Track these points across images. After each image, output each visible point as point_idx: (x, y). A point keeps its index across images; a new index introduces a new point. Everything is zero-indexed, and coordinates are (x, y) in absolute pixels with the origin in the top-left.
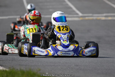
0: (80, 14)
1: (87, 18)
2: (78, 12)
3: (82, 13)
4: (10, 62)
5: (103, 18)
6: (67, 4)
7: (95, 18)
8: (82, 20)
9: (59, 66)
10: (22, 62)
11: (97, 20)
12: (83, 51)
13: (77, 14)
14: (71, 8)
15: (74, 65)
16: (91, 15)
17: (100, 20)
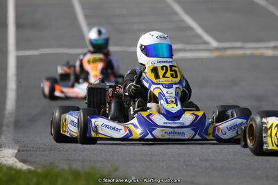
0: (214, 44)
1: (229, 52)
2: (207, 38)
3: (218, 40)
4: (46, 153)
5: (270, 53)
6: (183, 21)
7: (248, 52)
8: (218, 58)
9: (163, 161)
10: (74, 153)
11: (252, 56)
12: (215, 128)
13: (206, 43)
14: (190, 29)
15: (198, 160)
16: (238, 44)
17: (261, 57)
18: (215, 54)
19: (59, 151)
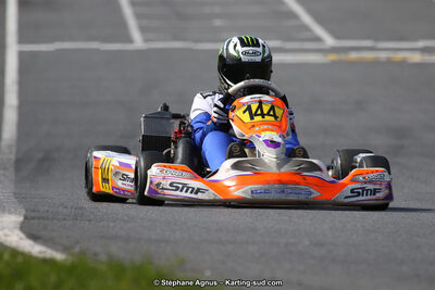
1: (353, 56)
2: (319, 31)
3: (337, 36)
8: (334, 63)
11: (389, 62)
18: (332, 57)
19: (89, 221)
